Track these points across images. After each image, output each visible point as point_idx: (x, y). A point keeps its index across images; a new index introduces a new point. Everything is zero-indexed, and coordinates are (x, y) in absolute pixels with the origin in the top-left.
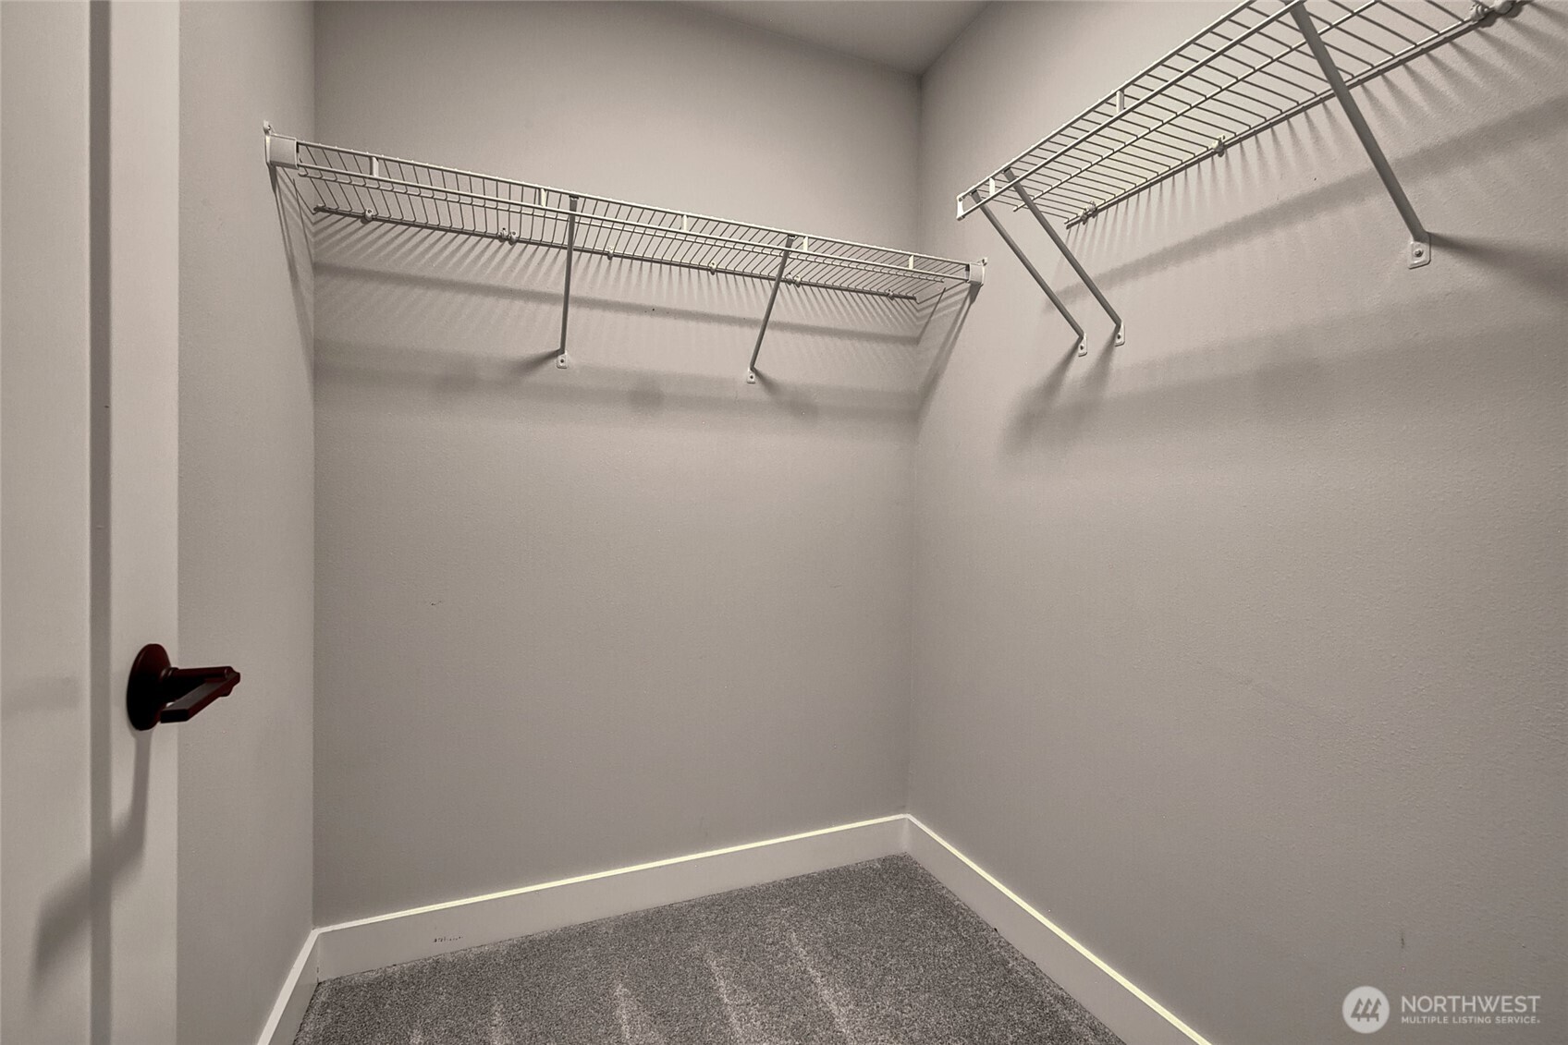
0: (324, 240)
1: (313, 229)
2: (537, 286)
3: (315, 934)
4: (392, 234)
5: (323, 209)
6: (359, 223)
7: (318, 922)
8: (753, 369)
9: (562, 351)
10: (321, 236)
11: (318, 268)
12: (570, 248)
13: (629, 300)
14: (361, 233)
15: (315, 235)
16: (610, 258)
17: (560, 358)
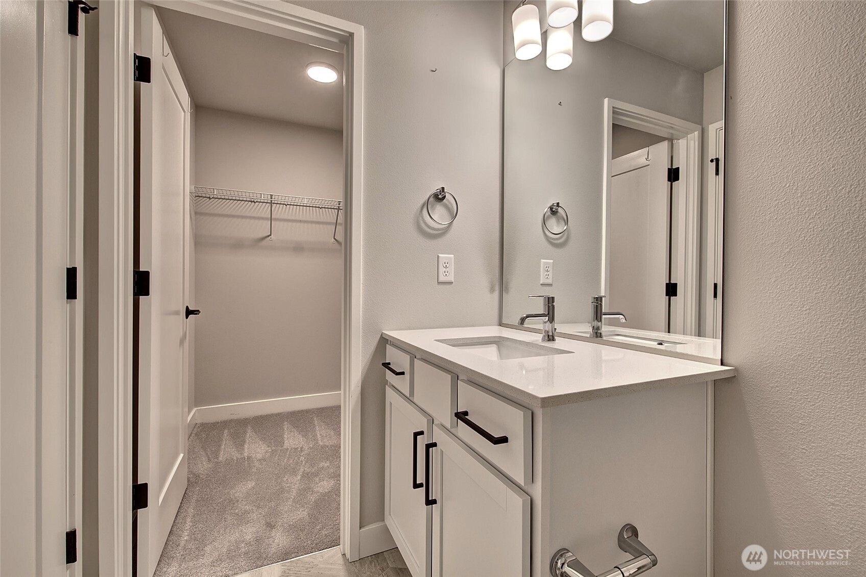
0: (198, 205)
1: (195, 202)
2: (262, 215)
3: (195, 409)
4: (218, 202)
5: (198, 196)
6: (208, 199)
7: (196, 406)
8: (334, 239)
9: (271, 235)
10: (197, 204)
11: (196, 213)
12: (271, 203)
13: (293, 218)
14: (209, 202)
15: (195, 204)
16: (286, 205)
17: (270, 237)
